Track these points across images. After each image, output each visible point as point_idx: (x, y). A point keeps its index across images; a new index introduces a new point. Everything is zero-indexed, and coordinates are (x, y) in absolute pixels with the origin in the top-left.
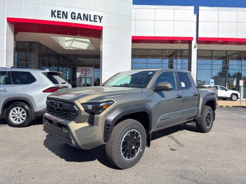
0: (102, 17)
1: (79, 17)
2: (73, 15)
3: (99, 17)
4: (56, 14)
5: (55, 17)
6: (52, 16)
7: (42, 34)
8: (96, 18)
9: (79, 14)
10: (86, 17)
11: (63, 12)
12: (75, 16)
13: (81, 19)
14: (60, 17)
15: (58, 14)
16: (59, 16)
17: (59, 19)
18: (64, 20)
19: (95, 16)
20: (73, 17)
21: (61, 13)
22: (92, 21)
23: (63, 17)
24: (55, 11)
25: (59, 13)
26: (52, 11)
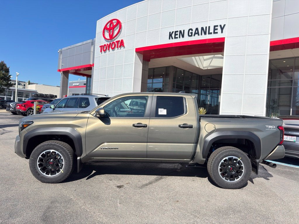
0: (224, 25)
1: (197, 32)
2: (190, 31)
3: (221, 26)
4: (173, 35)
5: (172, 38)
6: (170, 38)
7: (170, 57)
8: (217, 29)
9: (197, 29)
10: (204, 31)
11: (180, 32)
12: (192, 33)
13: (199, 35)
14: (177, 38)
15: (175, 35)
16: (176, 36)
17: (176, 39)
18: (180, 40)
19: (215, 26)
20: (190, 34)
21: (178, 33)
22: (211, 33)
23: (180, 37)
24: (173, 32)
25: (177, 33)
26: (170, 32)
